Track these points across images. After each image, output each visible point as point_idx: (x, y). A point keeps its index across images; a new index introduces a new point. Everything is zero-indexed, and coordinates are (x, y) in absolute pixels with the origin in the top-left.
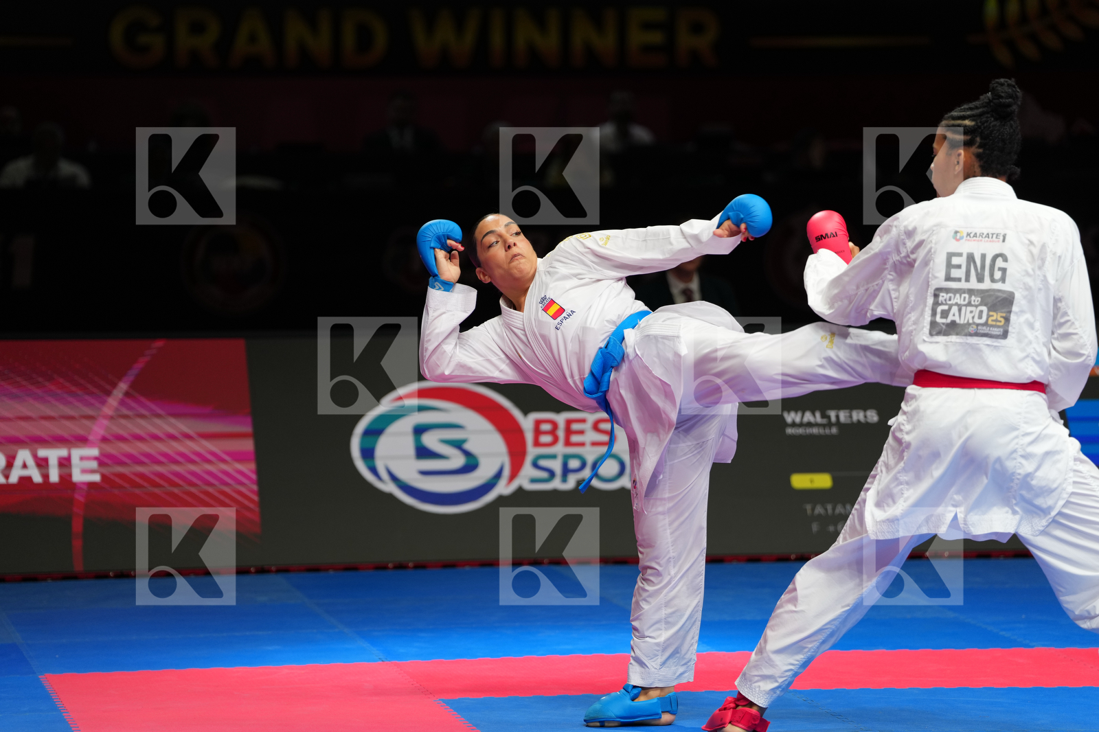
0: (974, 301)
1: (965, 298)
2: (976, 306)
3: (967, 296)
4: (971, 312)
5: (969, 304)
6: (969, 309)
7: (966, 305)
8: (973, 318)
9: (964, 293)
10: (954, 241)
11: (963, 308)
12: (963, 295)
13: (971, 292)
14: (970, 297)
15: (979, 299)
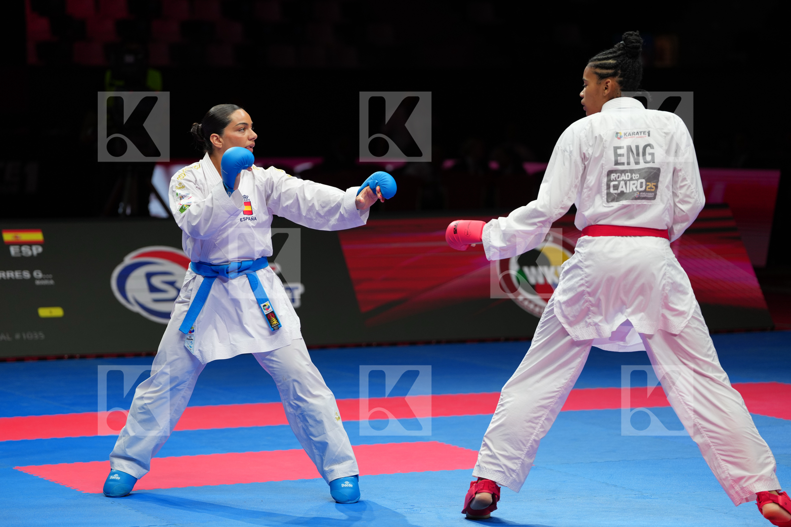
0: (635, 177)
1: (628, 176)
2: (637, 180)
3: (629, 174)
4: (634, 184)
5: (631, 179)
6: (632, 182)
7: (629, 180)
8: (636, 187)
9: (627, 173)
10: (617, 139)
11: (628, 182)
12: (627, 174)
13: (632, 171)
14: (632, 175)
15: (638, 175)
